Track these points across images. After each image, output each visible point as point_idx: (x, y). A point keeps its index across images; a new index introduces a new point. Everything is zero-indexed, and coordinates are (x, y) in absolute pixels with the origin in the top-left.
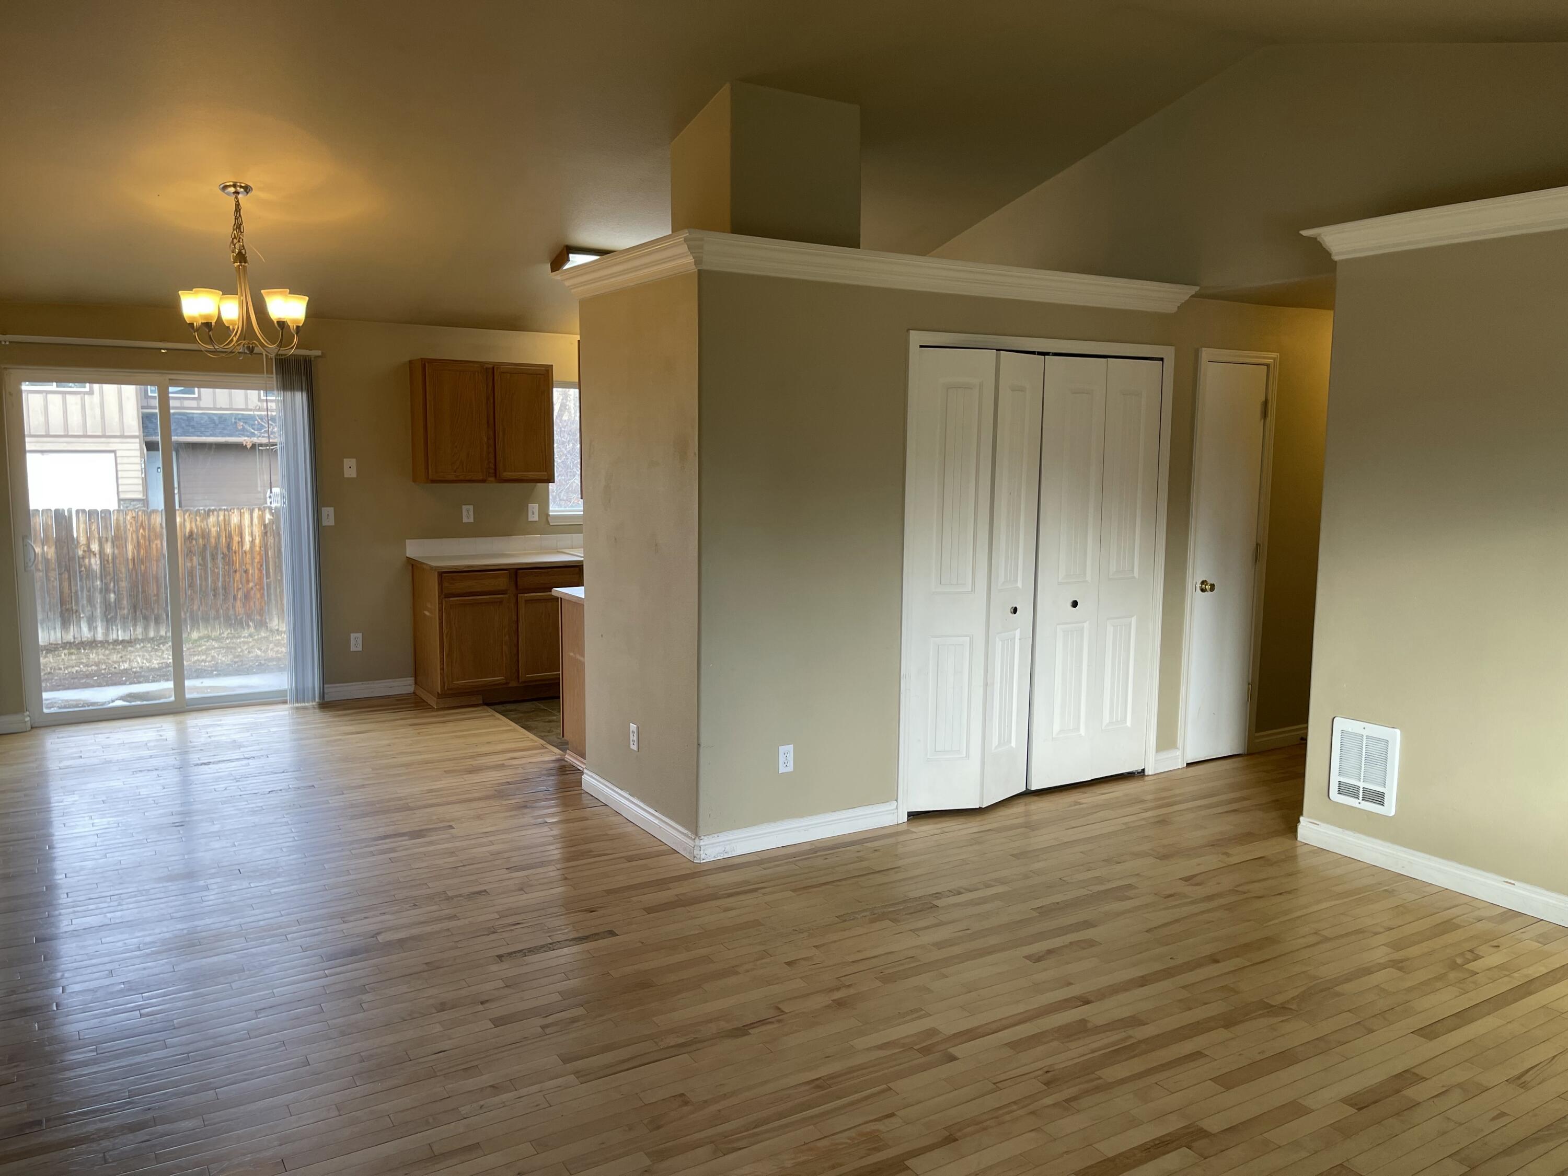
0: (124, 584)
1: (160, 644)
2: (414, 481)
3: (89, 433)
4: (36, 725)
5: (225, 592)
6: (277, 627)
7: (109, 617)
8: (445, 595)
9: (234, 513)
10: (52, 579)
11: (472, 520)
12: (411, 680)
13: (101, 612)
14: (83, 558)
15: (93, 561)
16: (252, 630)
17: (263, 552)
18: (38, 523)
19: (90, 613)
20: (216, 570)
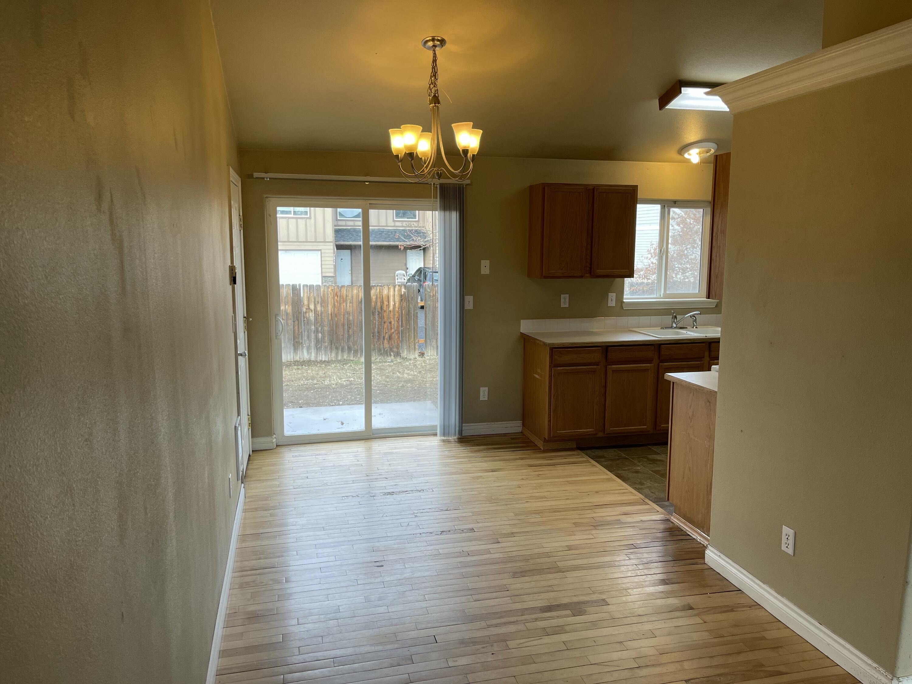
0: (326, 328)
1: (344, 364)
2: (529, 276)
3: (308, 240)
4: (279, 444)
5: (379, 334)
6: (406, 356)
7: (318, 347)
8: (553, 365)
9: (385, 288)
10: (290, 324)
11: (567, 306)
12: (519, 423)
13: (314, 344)
14: (306, 313)
15: (311, 314)
16: (392, 357)
17: (400, 311)
18: (284, 292)
19: (309, 344)
20: (374, 322)
